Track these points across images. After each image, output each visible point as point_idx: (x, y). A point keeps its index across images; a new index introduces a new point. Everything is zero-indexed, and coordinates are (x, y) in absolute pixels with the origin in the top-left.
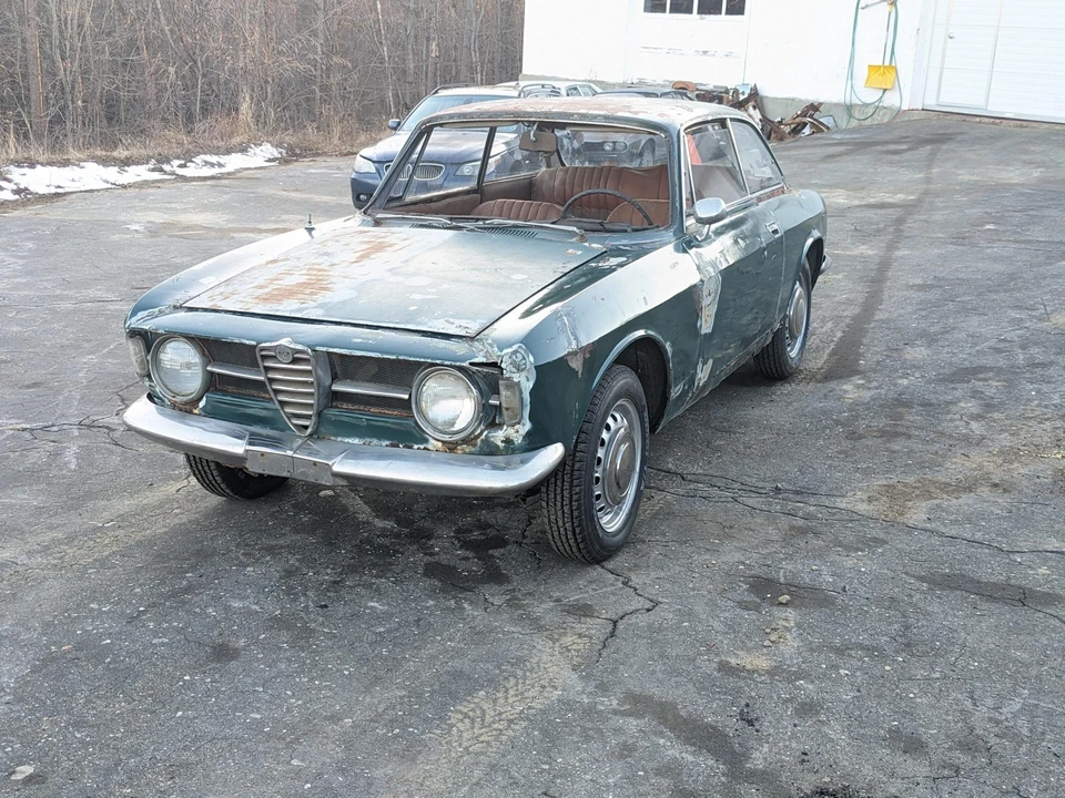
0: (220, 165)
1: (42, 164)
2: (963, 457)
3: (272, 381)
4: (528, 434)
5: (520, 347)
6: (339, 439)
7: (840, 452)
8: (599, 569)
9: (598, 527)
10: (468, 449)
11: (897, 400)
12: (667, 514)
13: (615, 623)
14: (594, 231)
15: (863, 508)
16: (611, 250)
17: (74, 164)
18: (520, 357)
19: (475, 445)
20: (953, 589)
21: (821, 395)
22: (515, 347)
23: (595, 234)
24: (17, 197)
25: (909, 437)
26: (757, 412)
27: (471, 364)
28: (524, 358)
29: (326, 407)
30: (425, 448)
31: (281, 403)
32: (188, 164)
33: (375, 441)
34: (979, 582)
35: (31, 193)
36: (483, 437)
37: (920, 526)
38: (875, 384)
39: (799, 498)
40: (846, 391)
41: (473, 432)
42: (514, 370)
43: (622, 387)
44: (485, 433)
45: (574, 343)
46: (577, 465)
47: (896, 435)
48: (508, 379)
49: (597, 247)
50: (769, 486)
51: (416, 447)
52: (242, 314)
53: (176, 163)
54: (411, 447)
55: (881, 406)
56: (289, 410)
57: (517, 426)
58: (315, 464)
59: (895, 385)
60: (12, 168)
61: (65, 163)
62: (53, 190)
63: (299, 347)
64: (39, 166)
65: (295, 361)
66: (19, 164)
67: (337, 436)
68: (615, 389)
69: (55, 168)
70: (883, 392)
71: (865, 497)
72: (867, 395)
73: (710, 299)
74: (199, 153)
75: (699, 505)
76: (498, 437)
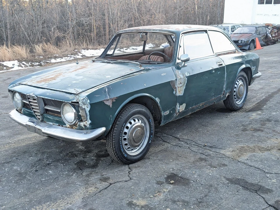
0: (136, 49)
1: (90, 49)
2: (276, 139)
3: (31, 105)
4: (90, 124)
5: (86, 98)
6: (48, 123)
7: (235, 135)
8: (127, 166)
9: (124, 153)
10: (76, 128)
11: (268, 119)
12: (165, 150)
13: (111, 184)
14: (145, 64)
15: (228, 153)
16: (147, 69)
17: (98, 49)
18: (85, 100)
19: (77, 127)
20: (236, 184)
21: (244, 116)
22: (84, 97)
23: (145, 65)
24: (82, 57)
25: (262, 131)
26: (220, 121)
27: (71, 102)
28: (86, 101)
29: (44, 113)
30: (66, 127)
31: (34, 111)
32: (128, 49)
33: (55, 124)
34: (247, 182)
35: (86, 56)
36: (78, 124)
37: (243, 161)
38: (264, 114)
39: (210, 149)
40: (252, 116)
41: (76, 122)
42: (83, 104)
43: (136, 111)
44: (78, 123)
45: (109, 97)
46: (114, 134)
47: (259, 130)
48: (81, 107)
49: (142, 68)
50: (203, 144)
51: (64, 126)
52: (30, 86)
53: (125, 49)
54: (63, 126)
55: (261, 121)
56: (36, 113)
57: (86, 122)
58: (39, 129)
59: (270, 114)
60: (83, 50)
61: (96, 49)
62: (91, 56)
63: (34, 96)
64: (89, 50)
65: (34, 100)
66: (84, 49)
67: (47, 121)
68: (132, 112)
69: (93, 50)
70: (265, 116)
71: (231, 150)
72: (258, 117)
73: (181, 85)
74: (131, 46)
75: (176, 149)
76: (82, 124)
